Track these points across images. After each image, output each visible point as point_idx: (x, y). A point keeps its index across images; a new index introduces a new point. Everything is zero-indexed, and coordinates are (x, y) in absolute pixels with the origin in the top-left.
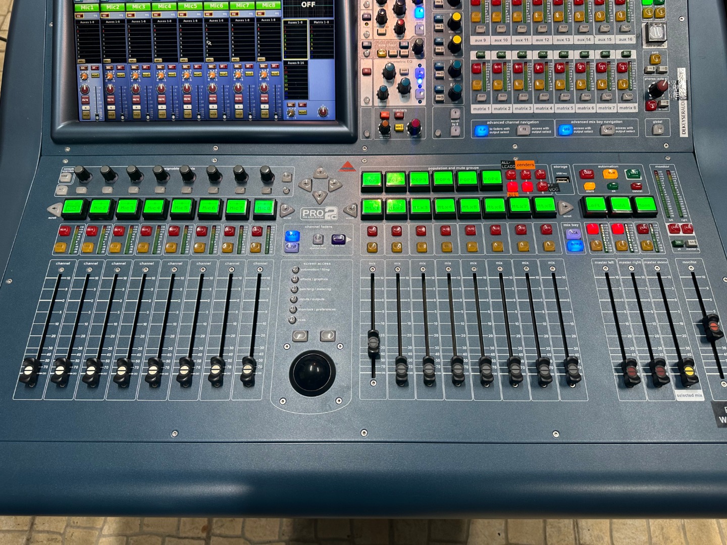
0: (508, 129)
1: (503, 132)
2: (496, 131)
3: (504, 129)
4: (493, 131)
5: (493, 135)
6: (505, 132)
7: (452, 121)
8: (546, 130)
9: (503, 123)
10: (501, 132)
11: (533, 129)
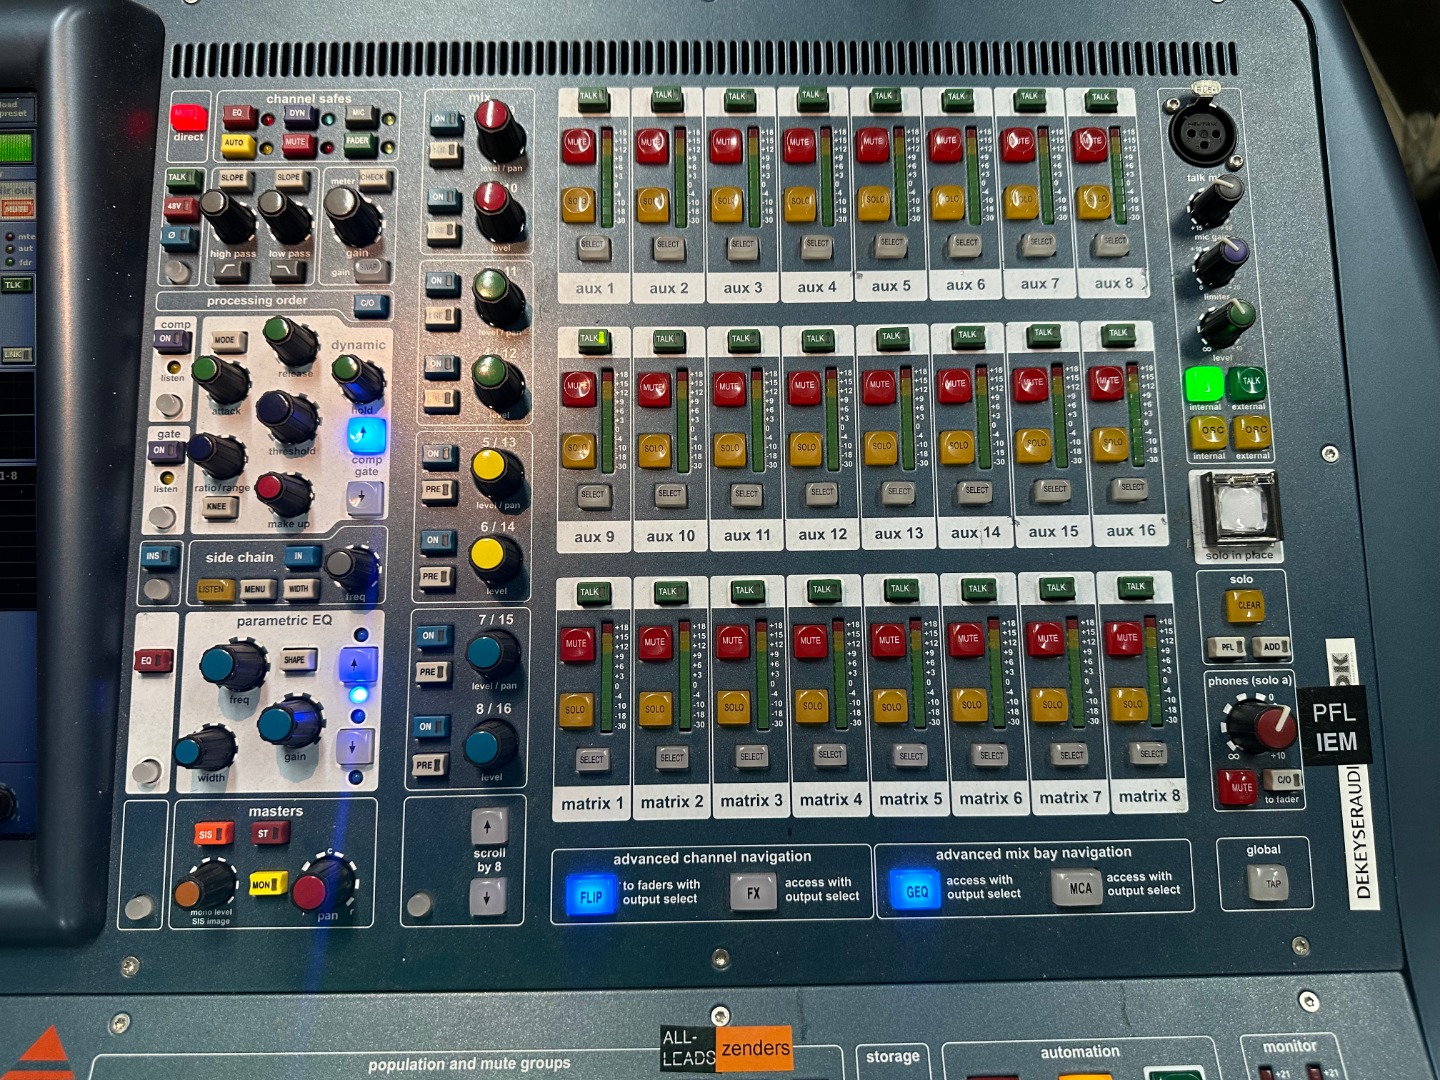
0: (694, 884)
1: (673, 900)
2: (646, 895)
3: (681, 886)
4: (635, 893)
5: (636, 912)
6: (683, 900)
7: (477, 855)
8: (840, 889)
9: (675, 859)
10: (667, 900)
11: (789, 884)
